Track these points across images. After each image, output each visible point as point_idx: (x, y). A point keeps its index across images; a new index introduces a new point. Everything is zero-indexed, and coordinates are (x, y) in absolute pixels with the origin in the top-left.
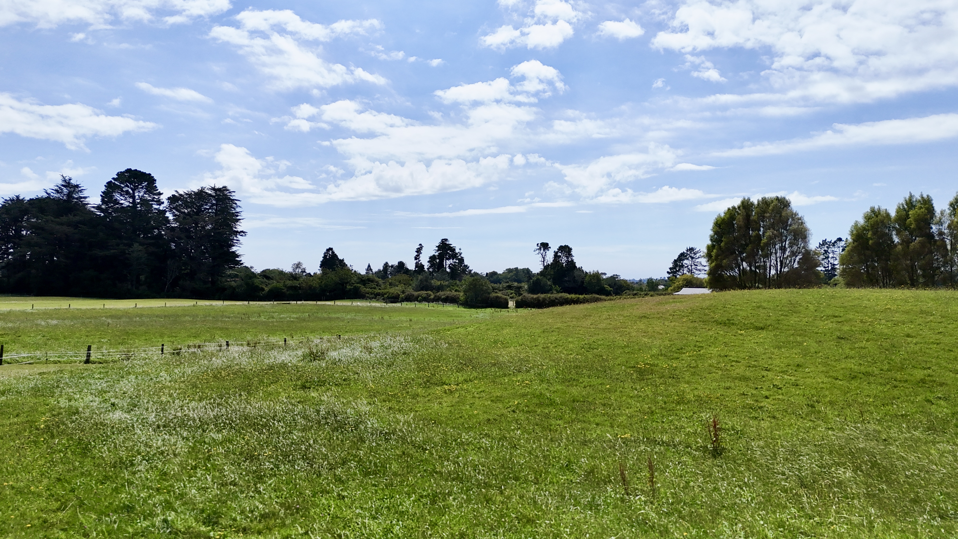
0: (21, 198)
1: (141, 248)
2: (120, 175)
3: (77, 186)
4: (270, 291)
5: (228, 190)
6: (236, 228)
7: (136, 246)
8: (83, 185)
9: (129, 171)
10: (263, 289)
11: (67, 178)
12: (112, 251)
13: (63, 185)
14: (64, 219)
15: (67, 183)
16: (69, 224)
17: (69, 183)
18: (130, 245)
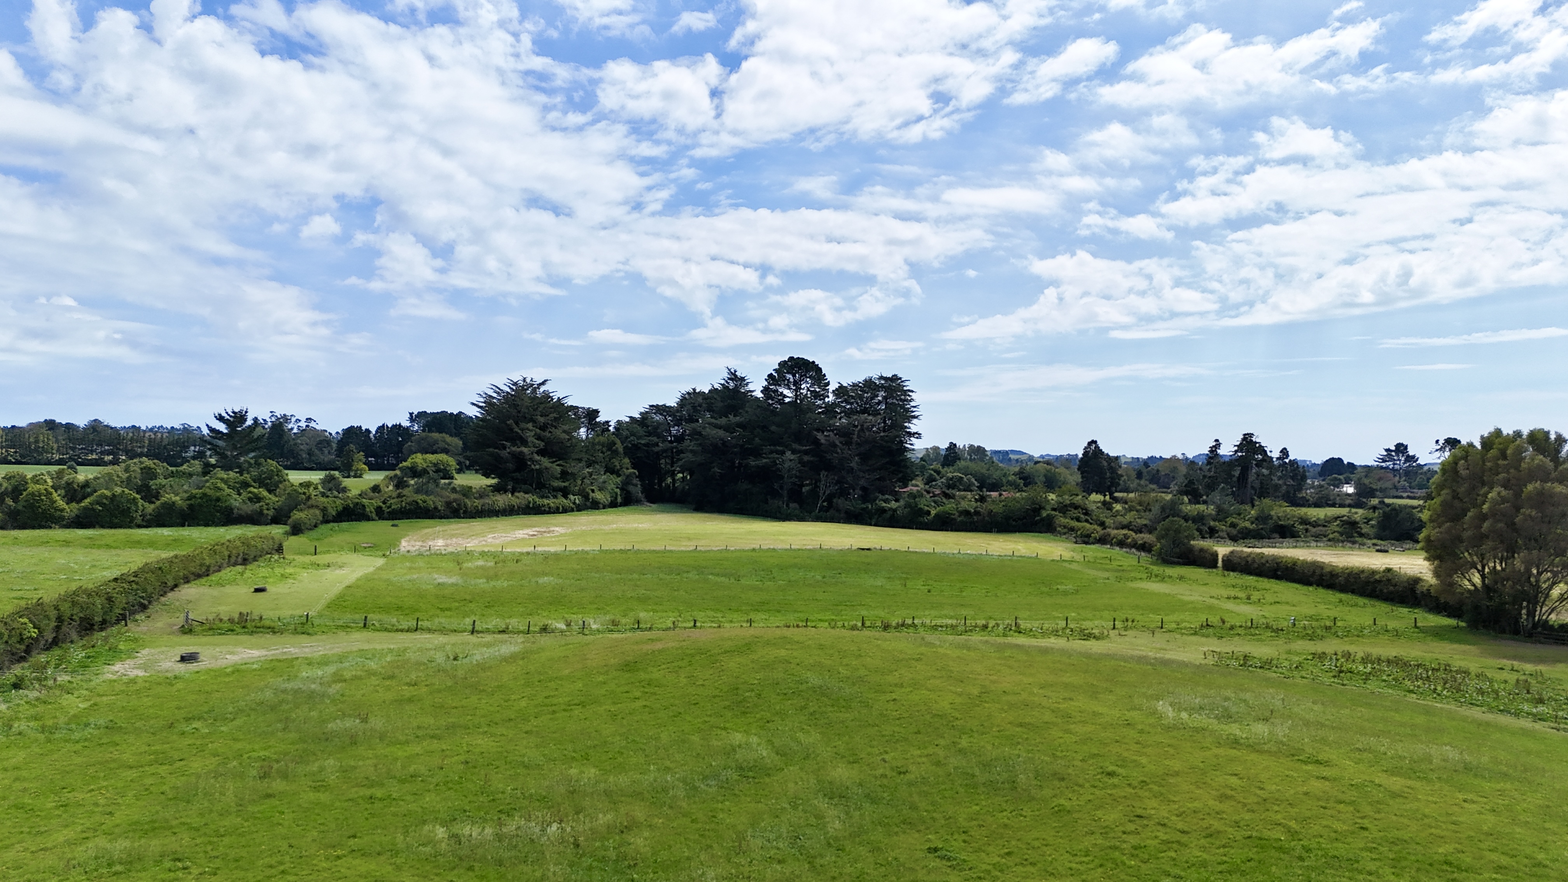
0: (697, 391)
1: (792, 457)
2: (782, 364)
3: (743, 379)
4: (937, 515)
5: (900, 378)
6: (909, 428)
7: (788, 454)
8: (749, 378)
9: (791, 358)
10: (929, 513)
11: (732, 371)
12: (764, 461)
13: (729, 379)
14: (723, 421)
15: (734, 376)
16: (728, 429)
17: (736, 376)
18: (783, 453)
